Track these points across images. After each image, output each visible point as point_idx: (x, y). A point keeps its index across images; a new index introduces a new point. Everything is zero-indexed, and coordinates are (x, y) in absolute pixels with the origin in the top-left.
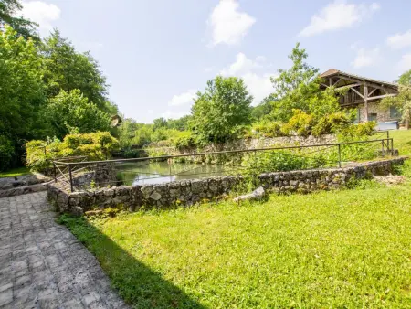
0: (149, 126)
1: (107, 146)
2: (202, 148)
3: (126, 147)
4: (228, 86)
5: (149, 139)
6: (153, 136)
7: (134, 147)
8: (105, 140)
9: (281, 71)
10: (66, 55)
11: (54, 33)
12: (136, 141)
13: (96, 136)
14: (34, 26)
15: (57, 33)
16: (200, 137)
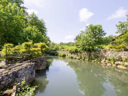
0: (58, 44)
1: (44, 49)
2: (80, 53)
3: (51, 50)
4: (96, 28)
5: (58, 48)
6: (60, 47)
7: (54, 50)
8: (43, 47)
9: (120, 22)
10: (35, 20)
11: (33, 12)
12: (54, 49)
13: (39, 45)
14: (27, 9)
15: (34, 13)
16: (80, 49)
